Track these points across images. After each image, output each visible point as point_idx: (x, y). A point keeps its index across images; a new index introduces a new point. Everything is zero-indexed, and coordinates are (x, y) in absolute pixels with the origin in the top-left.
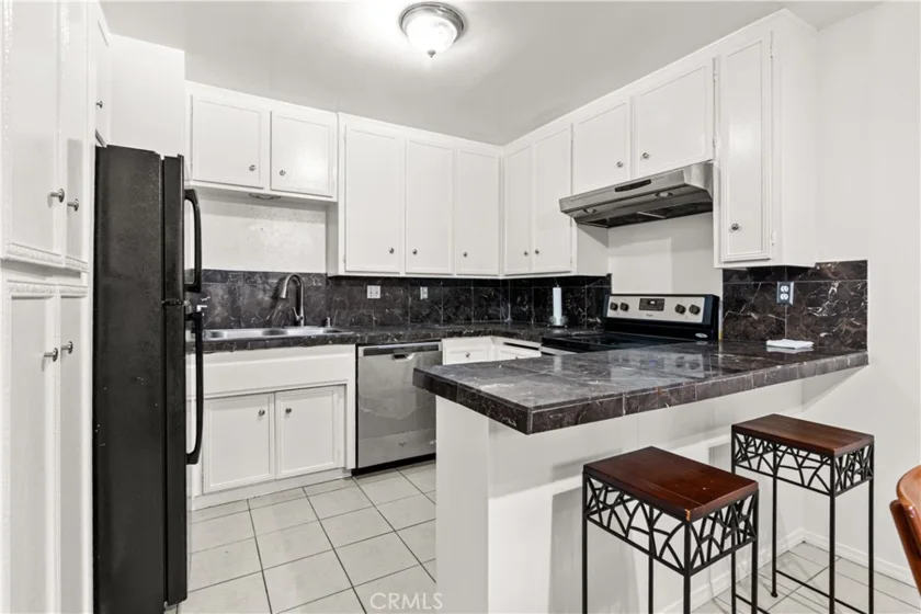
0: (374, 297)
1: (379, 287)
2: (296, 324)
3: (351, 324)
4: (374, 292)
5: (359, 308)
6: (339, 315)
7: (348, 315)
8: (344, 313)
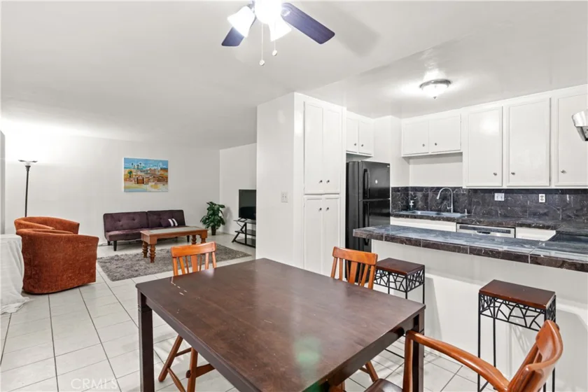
0: (500, 199)
1: (503, 194)
2: (449, 211)
3: (484, 214)
4: (499, 197)
5: (488, 206)
6: (476, 208)
7: (481, 209)
8: (479, 208)
